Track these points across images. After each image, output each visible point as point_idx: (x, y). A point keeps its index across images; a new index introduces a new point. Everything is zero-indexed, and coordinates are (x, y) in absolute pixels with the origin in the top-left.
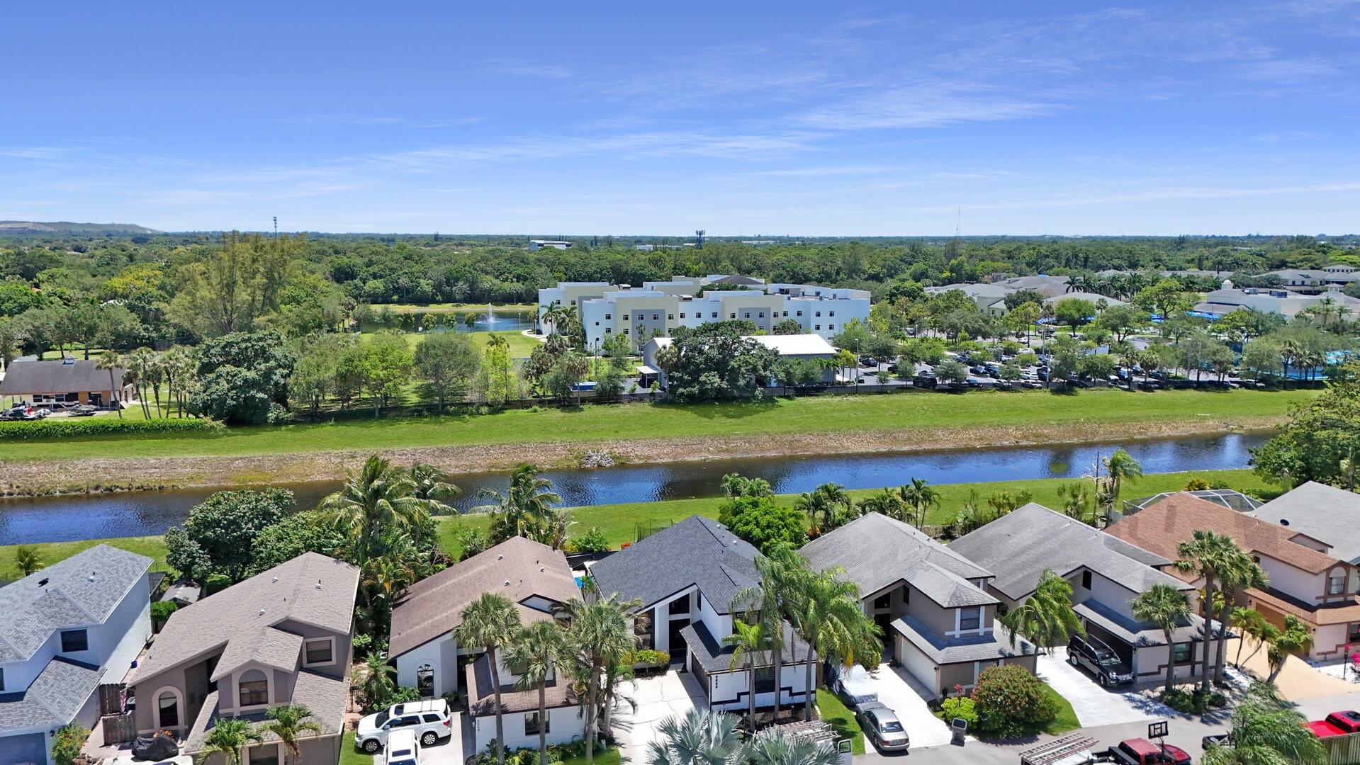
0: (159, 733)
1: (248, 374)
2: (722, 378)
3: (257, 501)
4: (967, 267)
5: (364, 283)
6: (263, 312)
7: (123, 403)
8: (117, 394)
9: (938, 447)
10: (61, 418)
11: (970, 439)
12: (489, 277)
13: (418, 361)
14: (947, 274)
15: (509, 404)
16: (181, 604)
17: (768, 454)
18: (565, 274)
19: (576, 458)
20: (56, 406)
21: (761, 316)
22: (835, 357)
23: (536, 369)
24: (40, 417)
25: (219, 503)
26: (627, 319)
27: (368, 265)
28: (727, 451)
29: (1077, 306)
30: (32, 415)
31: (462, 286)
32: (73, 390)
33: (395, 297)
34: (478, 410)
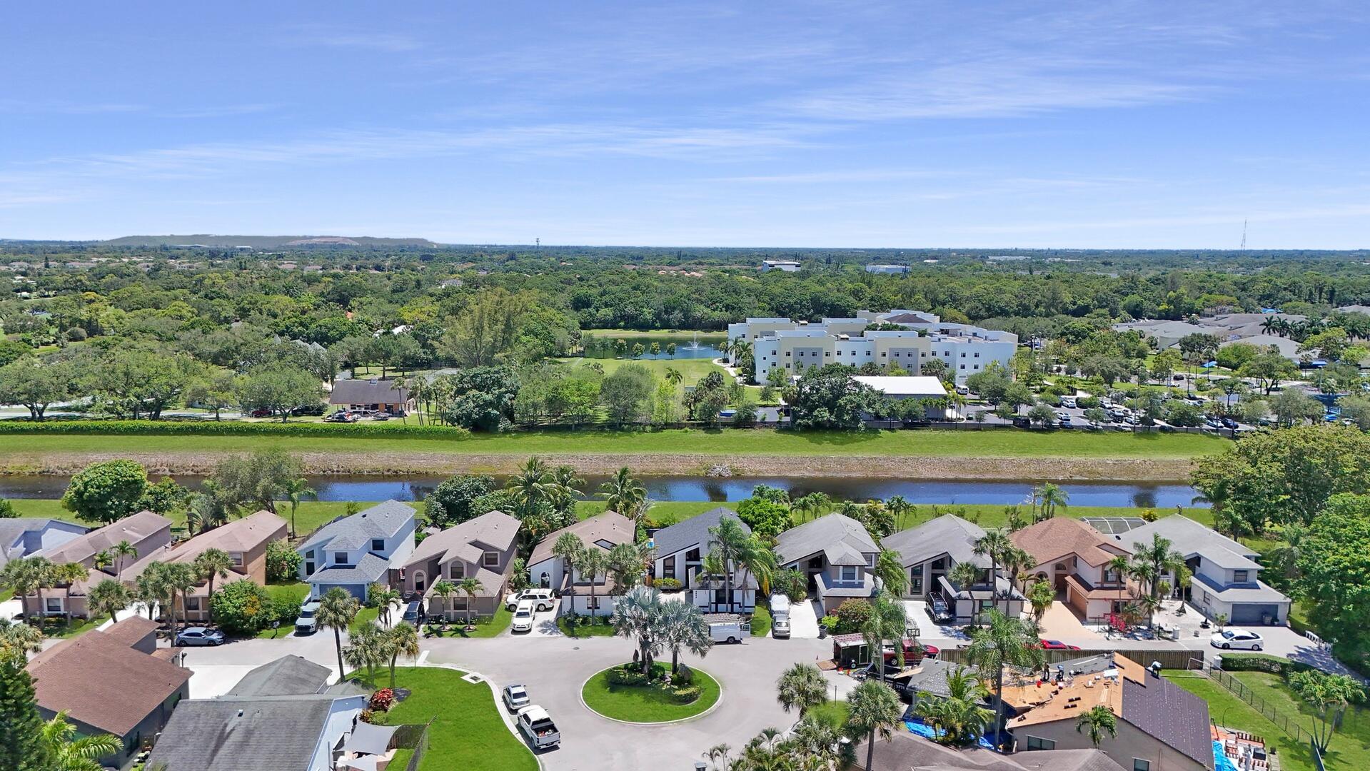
0: (414, 591)
1: (487, 396)
2: (831, 413)
3: (473, 481)
4: (1187, 299)
5: (597, 311)
6: (502, 350)
7: (406, 412)
8: (403, 406)
9: (998, 477)
10: (367, 421)
11: (1030, 472)
12: (702, 307)
13: (603, 390)
14: (1164, 307)
15: (668, 425)
16: (428, 534)
17: (854, 475)
18: (769, 304)
19: (704, 469)
20: (365, 413)
21: (909, 355)
22: (945, 397)
23: (692, 399)
24: (355, 421)
25: (453, 481)
26: (789, 355)
27: (602, 295)
28: (822, 470)
29: (1236, 352)
30: (350, 419)
31: (677, 315)
32: (375, 402)
33: (622, 324)
34: (644, 429)
